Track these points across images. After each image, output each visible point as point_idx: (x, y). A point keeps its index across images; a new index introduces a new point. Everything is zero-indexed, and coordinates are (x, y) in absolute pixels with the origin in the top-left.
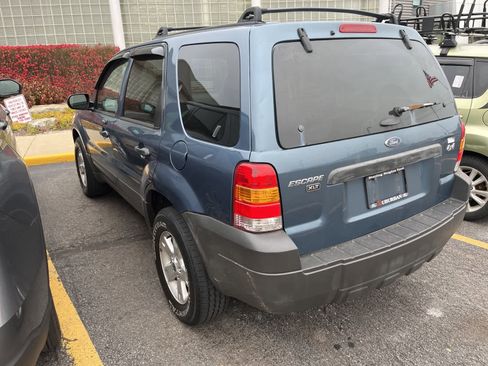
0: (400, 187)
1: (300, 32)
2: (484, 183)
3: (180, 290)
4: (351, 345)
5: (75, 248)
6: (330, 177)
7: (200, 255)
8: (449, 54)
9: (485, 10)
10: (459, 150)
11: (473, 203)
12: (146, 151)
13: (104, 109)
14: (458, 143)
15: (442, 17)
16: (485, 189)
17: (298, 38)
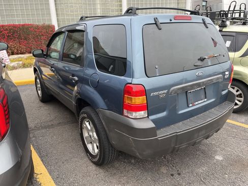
0: (203, 96)
1: (155, 19)
2: (241, 94)
3: (93, 148)
4: (179, 174)
5: (37, 128)
6: (170, 91)
7: (105, 131)
8: (224, 30)
9: (240, 8)
10: (230, 78)
11: (236, 104)
12: (76, 78)
13: (51, 57)
14: (230, 74)
15: (220, 12)
16: (241, 97)
17: (154, 22)
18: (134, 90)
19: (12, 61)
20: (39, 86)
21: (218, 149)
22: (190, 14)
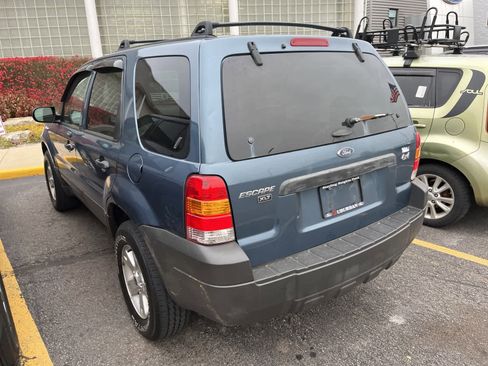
0: (356, 196)
1: (251, 45)
2: (448, 191)
3: (142, 304)
4: (313, 355)
5: (40, 264)
6: (281, 188)
7: (157, 270)
8: (413, 65)
9: (447, 22)
10: (414, 159)
12: (106, 163)
13: (71, 122)
14: (413, 153)
15: (405, 30)
16: (450, 196)
17: (248, 52)
18: (205, 186)
19: (9, 130)
20: (52, 178)
21: (398, 302)
22: (333, 35)
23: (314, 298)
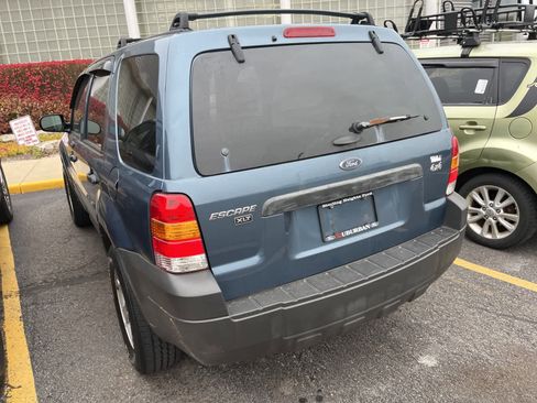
1: (231, 38)
2: (513, 205)
4: (320, 399)
5: (47, 284)
6: (264, 207)
8: (471, 55)
9: (519, 1)
10: (450, 170)
11: (502, 229)
16: (515, 212)
17: (228, 46)
18: (169, 206)
19: (42, 140)
21: (433, 340)
22: (352, 23)
23: (309, 336)
